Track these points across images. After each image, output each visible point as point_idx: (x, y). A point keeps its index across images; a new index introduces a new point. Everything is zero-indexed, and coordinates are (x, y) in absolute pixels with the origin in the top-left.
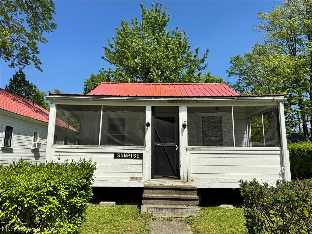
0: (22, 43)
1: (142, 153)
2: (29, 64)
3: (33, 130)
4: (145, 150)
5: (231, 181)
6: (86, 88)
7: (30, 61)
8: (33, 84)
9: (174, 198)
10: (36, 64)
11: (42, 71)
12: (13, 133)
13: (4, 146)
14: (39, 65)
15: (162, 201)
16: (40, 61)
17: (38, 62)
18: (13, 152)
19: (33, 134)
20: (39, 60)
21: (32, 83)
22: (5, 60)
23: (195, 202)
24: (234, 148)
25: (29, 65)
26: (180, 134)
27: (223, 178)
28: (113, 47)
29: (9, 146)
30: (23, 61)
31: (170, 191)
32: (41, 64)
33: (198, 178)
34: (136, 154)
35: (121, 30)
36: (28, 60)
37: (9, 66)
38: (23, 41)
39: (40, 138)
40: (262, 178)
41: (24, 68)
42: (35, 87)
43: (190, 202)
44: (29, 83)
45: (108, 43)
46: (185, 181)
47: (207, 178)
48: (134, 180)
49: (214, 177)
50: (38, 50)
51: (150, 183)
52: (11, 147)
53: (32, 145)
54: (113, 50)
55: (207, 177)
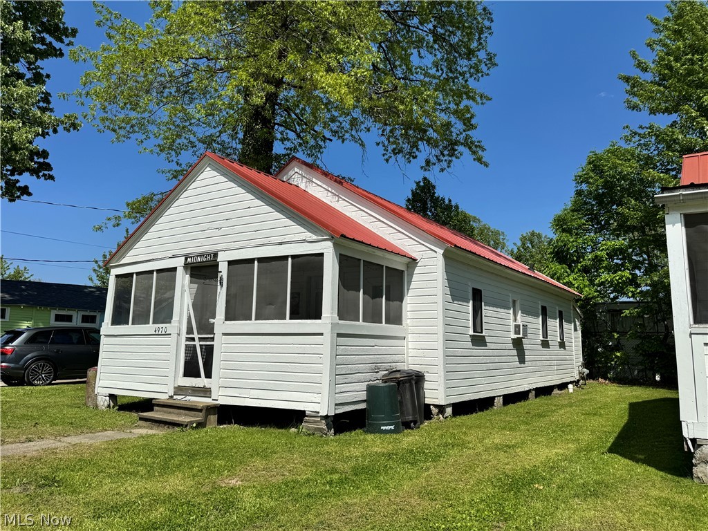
0: (443, 114)
2: (459, 155)
3: (510, 294)
6: (579, 188)
7: (460, 148)
8: (453, 203)
10: (474, 153)
11: (486, 165)
12: (483, 303)
13: (474, 332)
14: (480, 152)
16: (482, 144)
17: (476, 146)
18: (486, 346)
19: (511, 304)
20: (478, 142)
21: (450, 201)
22: (408, 158)
25: (457, 158)
28: (646, 71)
29: (480, 331)
30: (446, 152)
32: (483, 150)
35: (667, 19)
36: (456, 147)
37: (422, 168)
38: (442, 110)
39: (522, 313)
41: (448, 167)
42: (457, 207)
44: (444, 202)
45: (633, 62)
50: (473, 121)
52: (483, 334)
53: (512, 329)
54: (648, 77)
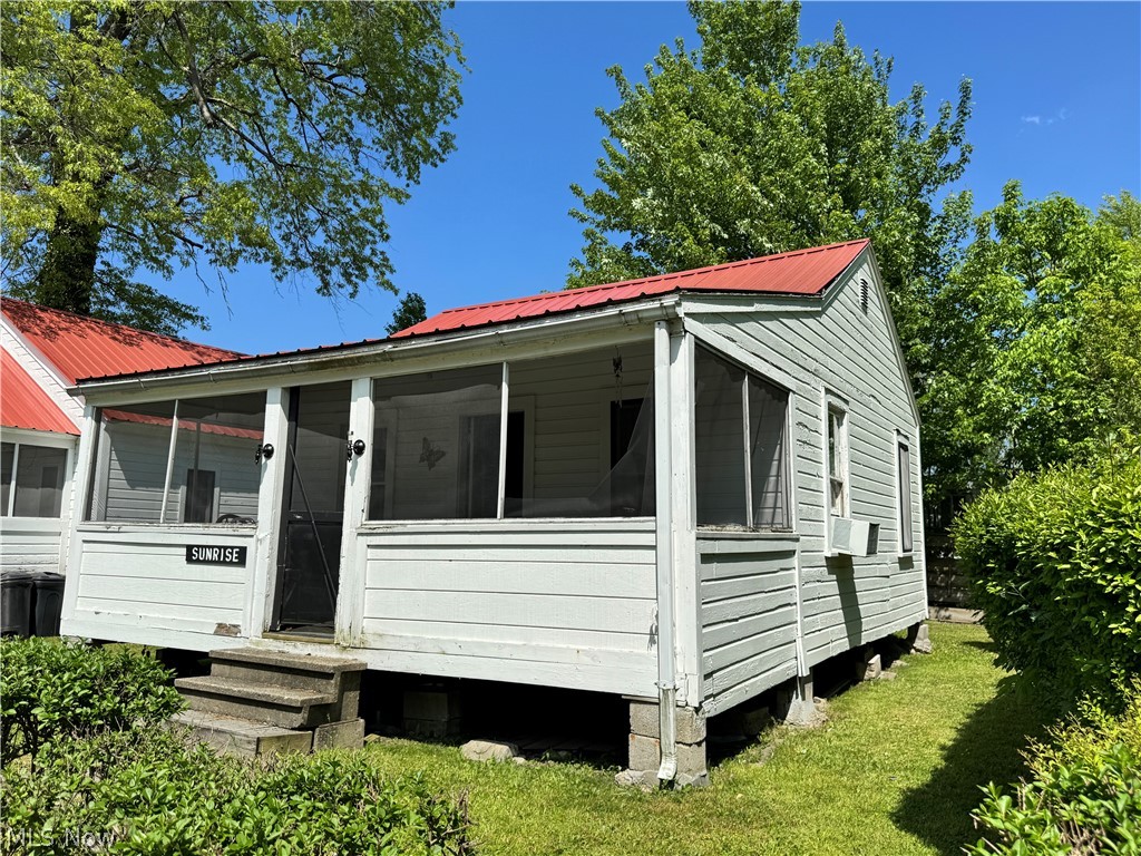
1: (246, 548)
4: (252, 536)
5: (477, 651)
9: (240, 695)
15: (218, 702)
16: (390, 263)
23: (294, 716)
24: (500, 523)
26: (348, 478)
27: (452, 638)
31: (269, 673)
33: (380, 635)
34: (232, 548)
40: (579, 647)
43: (282, 714)
46: (345, 645)
47: (406, 638)
48: (223, 631)
49: (430, 634)
51: (257, 644)
55: (407, 631)
